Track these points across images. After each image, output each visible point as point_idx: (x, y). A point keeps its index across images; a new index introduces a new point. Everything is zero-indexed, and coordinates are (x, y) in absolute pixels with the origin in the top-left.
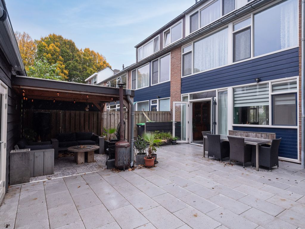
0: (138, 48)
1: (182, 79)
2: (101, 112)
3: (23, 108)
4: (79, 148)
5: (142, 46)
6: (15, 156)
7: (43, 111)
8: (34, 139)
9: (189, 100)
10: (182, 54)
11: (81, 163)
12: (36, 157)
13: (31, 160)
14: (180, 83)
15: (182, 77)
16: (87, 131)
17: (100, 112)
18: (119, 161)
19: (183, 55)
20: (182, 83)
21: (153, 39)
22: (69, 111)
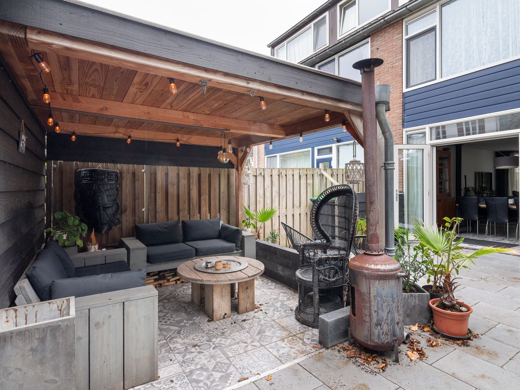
0: (275, 49)
1: (404, 96)
2: (237, 169)
3: (49, 159)
4: (210, 271)
5: (285, 42)
6: (9, 348)
7: (100, 166)
8: (80, 243)
9: (428, 142)
10: (405, 38)
11: (222, 318)
12: (97, 324)
13: (80, 338)
14: (401, 105)
15: (405, 90)
16: (206, 217)
17: (234, 171)
18: (377, 325)
19: (408, 40)
20: (404, 104)
21: (312, 24)
22: (165, 167)
